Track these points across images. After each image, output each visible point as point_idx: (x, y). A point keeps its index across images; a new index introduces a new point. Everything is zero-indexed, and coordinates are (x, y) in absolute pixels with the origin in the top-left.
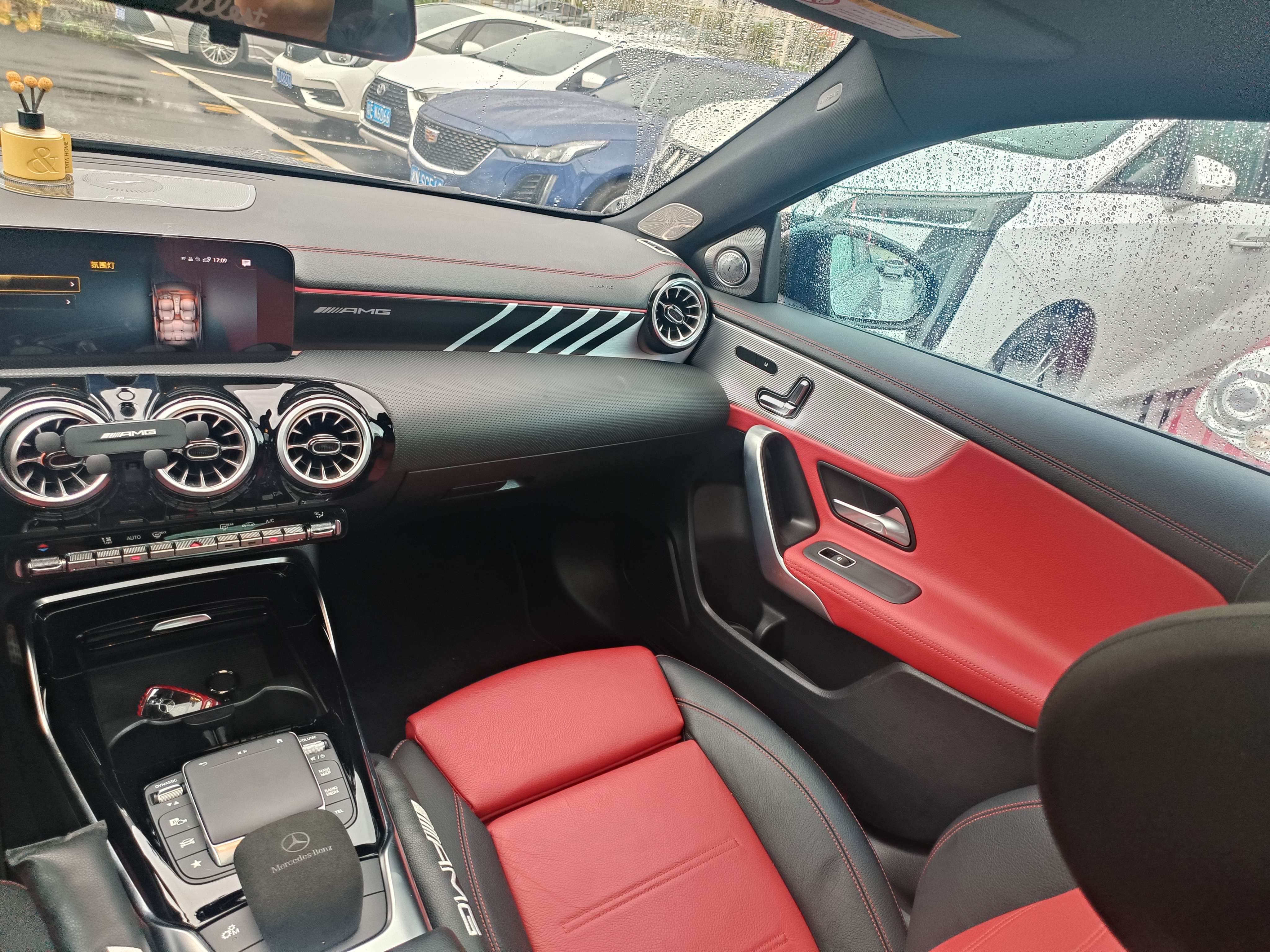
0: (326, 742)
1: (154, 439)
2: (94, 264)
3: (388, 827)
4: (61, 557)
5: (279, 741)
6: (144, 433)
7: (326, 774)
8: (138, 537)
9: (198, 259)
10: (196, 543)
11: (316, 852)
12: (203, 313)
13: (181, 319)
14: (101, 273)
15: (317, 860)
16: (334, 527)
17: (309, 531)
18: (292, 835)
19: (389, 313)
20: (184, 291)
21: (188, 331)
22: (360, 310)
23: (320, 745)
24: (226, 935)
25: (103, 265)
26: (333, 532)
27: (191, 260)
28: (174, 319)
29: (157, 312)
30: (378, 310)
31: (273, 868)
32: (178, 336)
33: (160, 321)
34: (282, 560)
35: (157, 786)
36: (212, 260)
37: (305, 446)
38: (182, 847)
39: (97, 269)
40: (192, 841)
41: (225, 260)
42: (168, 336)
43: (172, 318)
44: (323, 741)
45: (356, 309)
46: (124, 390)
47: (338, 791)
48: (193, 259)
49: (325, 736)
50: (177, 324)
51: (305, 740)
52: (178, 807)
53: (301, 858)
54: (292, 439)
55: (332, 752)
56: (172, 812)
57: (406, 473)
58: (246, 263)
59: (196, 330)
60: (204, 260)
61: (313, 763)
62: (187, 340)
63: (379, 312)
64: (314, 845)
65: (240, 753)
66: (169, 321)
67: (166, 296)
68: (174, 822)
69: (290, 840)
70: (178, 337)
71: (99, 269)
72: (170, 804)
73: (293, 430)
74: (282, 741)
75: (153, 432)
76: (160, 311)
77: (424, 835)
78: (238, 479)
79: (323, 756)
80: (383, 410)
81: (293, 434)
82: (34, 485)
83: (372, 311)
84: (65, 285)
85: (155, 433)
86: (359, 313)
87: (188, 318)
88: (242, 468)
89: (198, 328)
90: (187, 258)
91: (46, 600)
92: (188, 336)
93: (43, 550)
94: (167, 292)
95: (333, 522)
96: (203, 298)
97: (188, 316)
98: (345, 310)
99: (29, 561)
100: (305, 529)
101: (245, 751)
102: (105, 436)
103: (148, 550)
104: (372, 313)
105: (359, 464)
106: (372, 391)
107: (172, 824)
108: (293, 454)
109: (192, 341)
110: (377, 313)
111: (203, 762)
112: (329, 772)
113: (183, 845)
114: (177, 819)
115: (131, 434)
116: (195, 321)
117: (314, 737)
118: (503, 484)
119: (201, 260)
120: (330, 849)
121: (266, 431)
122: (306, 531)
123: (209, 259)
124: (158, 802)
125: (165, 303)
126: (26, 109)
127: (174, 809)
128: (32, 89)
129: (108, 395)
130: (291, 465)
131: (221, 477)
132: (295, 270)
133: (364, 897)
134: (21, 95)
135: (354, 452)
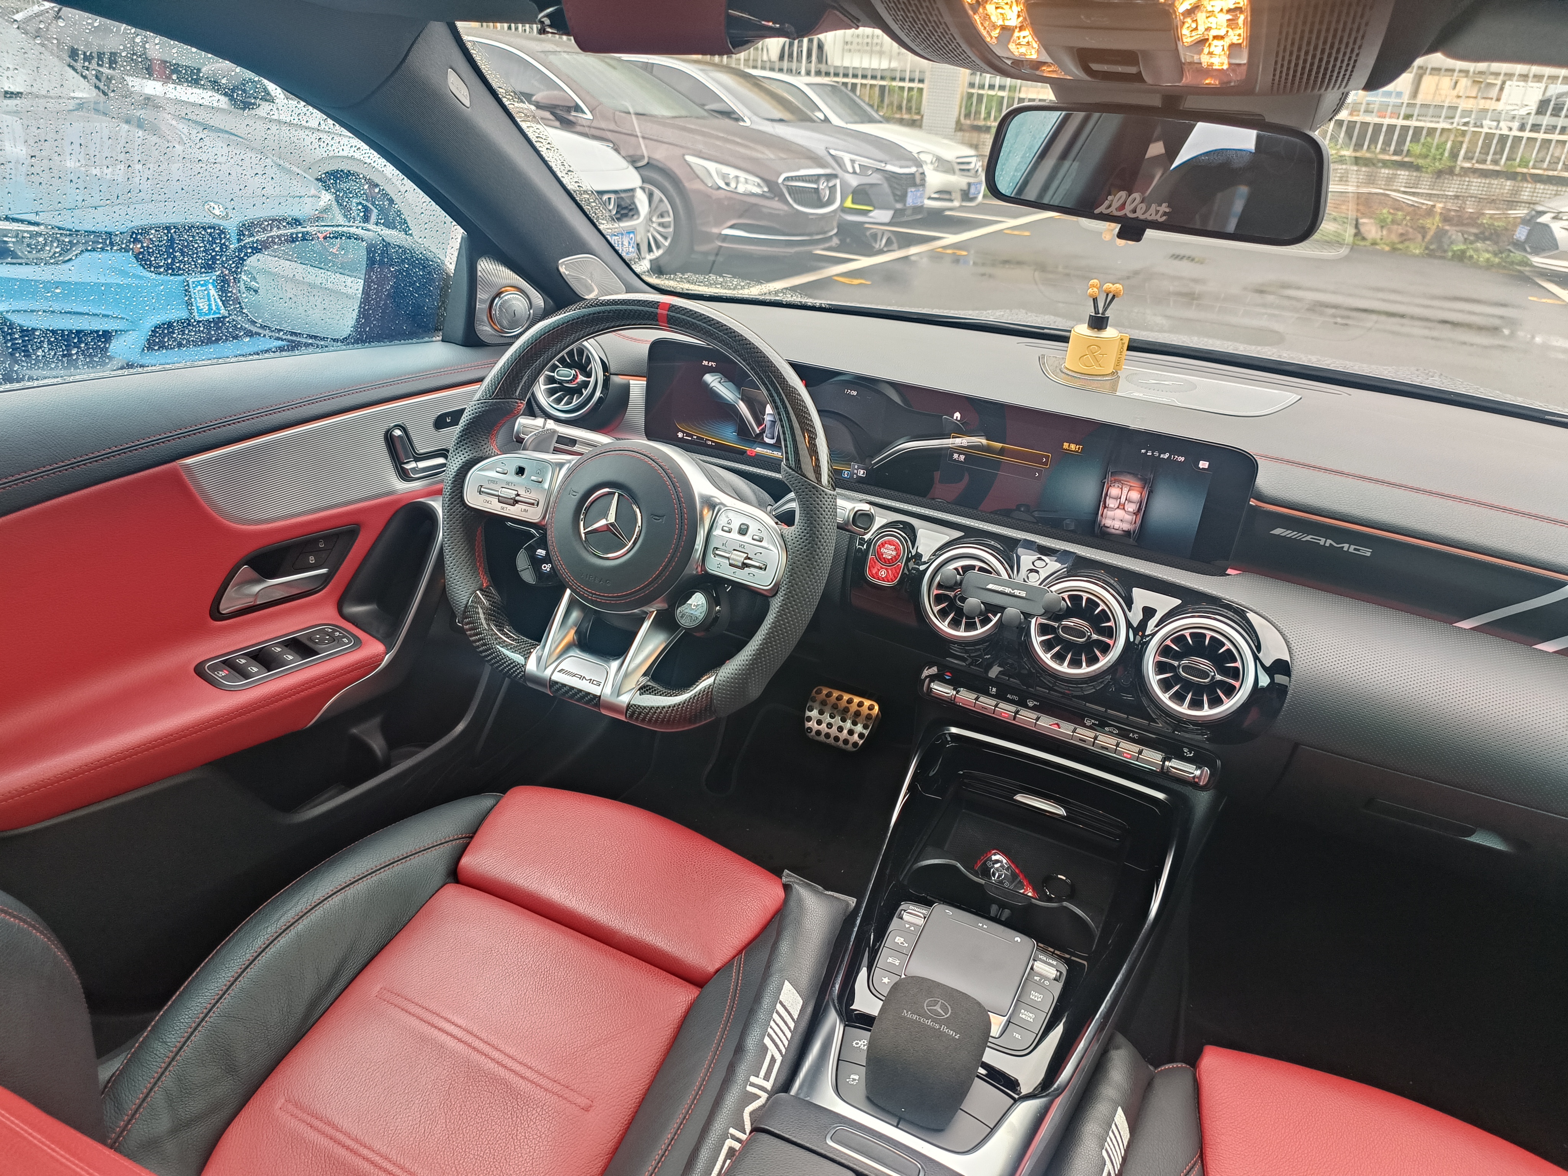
0: (1058, 973)
1: (1021, 600)
2: (1066, 445)
3: (1053, 1091)
4: (954, 689)
5: (1018, 939)
6: (1017, 592)
7: (1036, 999)
8: (1016, 698)
9: (1156, 454)
10: (1057, 724)
11: (944, 1029)
12: (1145, 508)
13: (1124, 509)
14: (1068, 454)
15: (940, 1035)
16: (1198, 773)
17: (1167, 763)
18: (941, 1001)
19: (1368, 554)
20: (1135, 483)
21: (1127, 522)
22: (1329, 542)
23: (1052, 973)
24: (857, 1044)
25: (1073, 447)
26: (1194, 777)
27: (1149, 453)
28: (1118, 507)
29: (1105, 498)
30: (1353, 547)
31: (905, 1011)
32: (1117, 524)
33: (1105, 507)
34: (1161, 796)
35: (911, 907)
36: (1170, 456)
37: (1176, 663)
38: (888, 961)
39: (1066, 450)
40: (897, 963)
41: (1183, 459)
42: (1108, 522)
43: (1116, 506)
44: (1057, 971)
45: (1323, 540)
46: (1039, 559)
47: (1032, 1020)
48: (1152, 453)
49: (1064, 969)
50: (1120, 513)
51: (1045, 959)
52: (911, 932)
53: (929, 1023)
54: (1165, 651)
55: (1058, 988)
56: (904, 932)
57: (1296, 745)
58: (1204, 464)
59: (1135, 523)
60: (1162, 456)
61: (1036, 982)
62: (1123, 531)
63: (1355, 549)
64: (947, 1022)
65: (981, 925)
66: (1113, 509)
67: (1117, 485)
68: (899, 940)
69: (936, 1003)
70: (1117, 526)
71: (1069, 450)
72: (907, 926)
73: (1168, 642)
74: (1019, 940)
75: (1023, 594)
76: (1108, 498)
77: (1102, 1147)
78: (1094, 671)
79: (1047, 983)
80: (1287, 658)
81: (1167, 646)
82: (943, 614)
83: (1346, 546)
84: (1037, 459)
85: (1024, 595)
86: (1327, 545)
87: (1131, 510)
88: (1105, 661)
89: (1137, 522)
90: (1147, 452)
92: (1126, 527)
93: (947, 678)
94: (1119, 481)
95: (1198, 768)
96: (1151, 492)
97: (1132, 507)
98: (1309, 538)
99: (933, 681)
100: (1164, 760)
101: (985, 926)
102: (990, 586)
103: (1017, 713)
104: (1345, 549)
105: (1230, 705)
106: (1285, 633)
107: (896, 941)
108: (1161, 668)
109: (1127, 533)
110: (1351, 550)
111: (949, 911)
112: (1040, 1000)
113: (890, 960)
114: (902, 940)
115: (1008, 590)
116: (1136, 514)
117: (1055, 963)
118: (1471, 833)
119: (1160, 455)
120: (957, 1037)
121: (1140, 633)
122: (1164, 763)
123: (1166, 456)
124: (901, 918)
125: (1114, 491)
126: (1097, 312)
127: (908, 931)
128: (1107, 295)
129: (1027, 558)
130: (1153, 679)
131: (1084, 664)
132: (1257, 480)
133: (961, 1109)
134: (1095, 300)
135: (1230, 691)
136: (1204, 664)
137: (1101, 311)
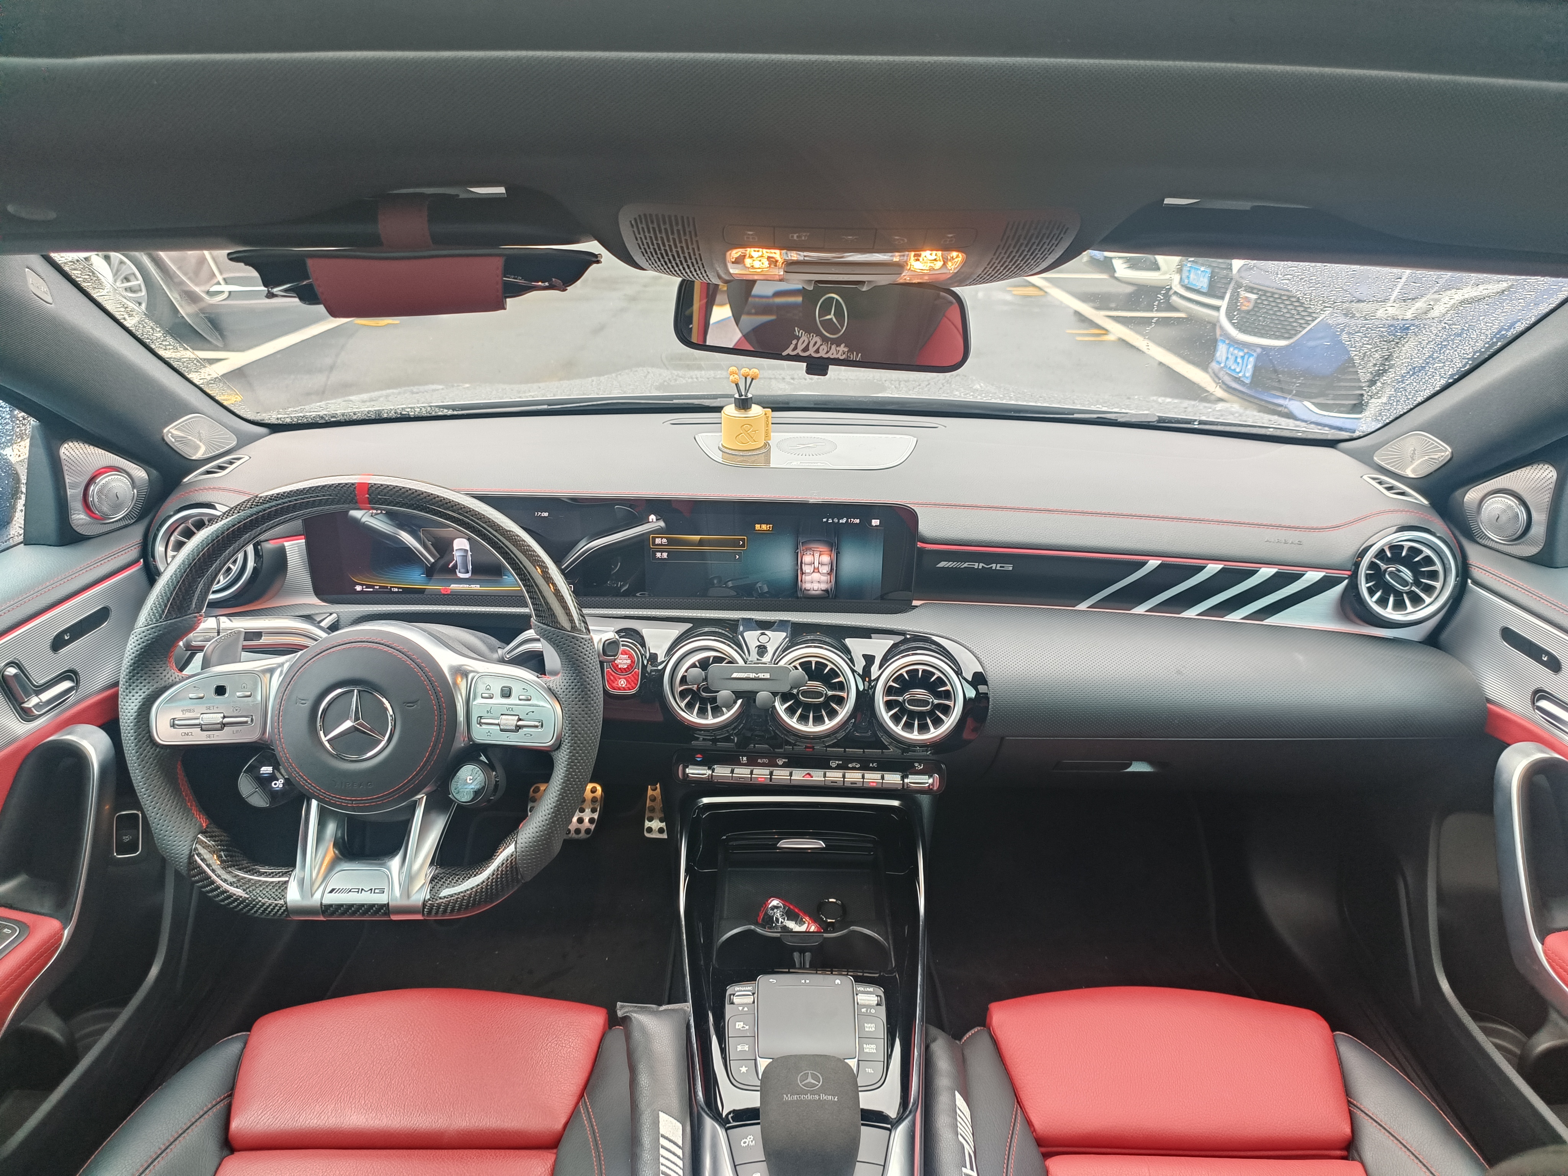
0: (879, 998)
1: (767, 682)
2: (758, 527)
3: (913, 1106)
4: (709, 768)
5: (838, 981)
6: (761, 676)
7: (870, 1029)
8: (766, 761)
9: (836, 520)
10: (809, 774)
11: (823, 1097)
12: (836, 567)
13: (819, 572)
14: (763, 533)
15: (822, 1104)
16: (931, 781)
17: (906, 781)
18: (809, 1072)
19: (1011, 569)
20: (823, 548)
21: (823, 582)
22: (981, 565)
23: (873, 1000)
24: (745, 1143)
25: (764, 527)
26: (929, 786)
27: (830, 521)
28: (814, 572)
29: (801, 566)
30: (999, 565)
31: (785, 1096)
32: (816, 586)
33: (803, 573)
34: (896, 803)
35: (737, 989)
36: (847, 520)
37: (900, 699)
38: (738, 1050)
39: (759, 530)
40: (746, 1048)
41: (858, 521)
42: (808, 586)
43: (812, 571)
44: (877, 996)
45: (977, 564)
46: (763, 634)
47: (875, 1051)
48: (832, 520)
49: (880, 991)
50: (816, 576)
51: (863, 989)
52: (746, 1013)
53: (809, 1097)
54: (889, 691)
55: (882, 1010)
56: (740, 1016)
57: (1002, 739)
58: (875, 522)
59: (830, 582)
60: (841, 521)
61: (864, 1015)
62: (822, 590)
63: (1001, 567)
64: (823, 1090)
65: (803, 981)
66: (810, 574)
67: (808, 552)
68: (739, 1025)
69: (806, 1076)
70: (816, 588)
71: (761, 530)
72: (740, 1008)
73: (891, 683)
74: (840, 983)
75: (767, 676)
76: (803, 565)
77: (957, 1134)
78: (838, 723)
79: (873, 1011)
80: (981, 669)
81: (891, 686)
82: (690, 706)
83: (994, 566)
84: (735, 543)
85: (769, 677)
86: (980, 567)
87: (825, 571)
88: (843, 713)
89: (832, 581)
90: (828, 520)
91: (706, 800)
92: (824, 586)
93: (699, 759)
94: (810, 549)
95: (930, 776)
96: (838, 553)
97: (825, 569)
98: (966, 565)
99: (687, 767)
100: (903, 778)
101: (807, 981)
102: (735, 675)
103: (771, 774)
104: (994, 568)
105: (950, 722)
106: (974, 650)
107: (737, 1027)
108: (889, 705)
109: (826, 591)
110: (998, 568)
111: (772, 979)
112: (874, 1029)
113: (739, 1048)
114: (742, 1024)
115: (752, 675)
116: (829, 574)
117: (871, 989)
118: (1129, 765)
119: (839, 521)
120: (836, 1099)
121: (867, 679)
122: (903, 781)
123: (844, 520)
124: (733, 1003)
125: (807, 559)
126: (741, 395)
127: (743, 1013)
128: (746, 378)
129: (752, 638)
130: (886, 716)
131: (826, 719)
132: (919, 527)
133: (858, 1161)
134: (737, 385)
135: (946, 710)
136: (920, 693)
137: (743, 393)
